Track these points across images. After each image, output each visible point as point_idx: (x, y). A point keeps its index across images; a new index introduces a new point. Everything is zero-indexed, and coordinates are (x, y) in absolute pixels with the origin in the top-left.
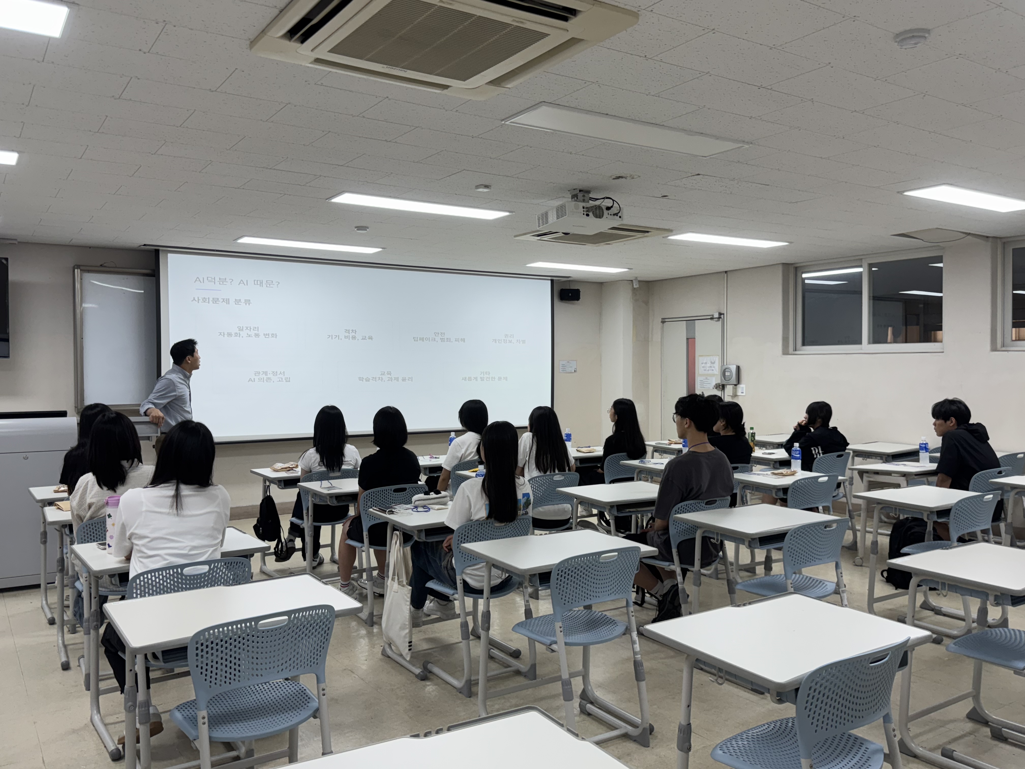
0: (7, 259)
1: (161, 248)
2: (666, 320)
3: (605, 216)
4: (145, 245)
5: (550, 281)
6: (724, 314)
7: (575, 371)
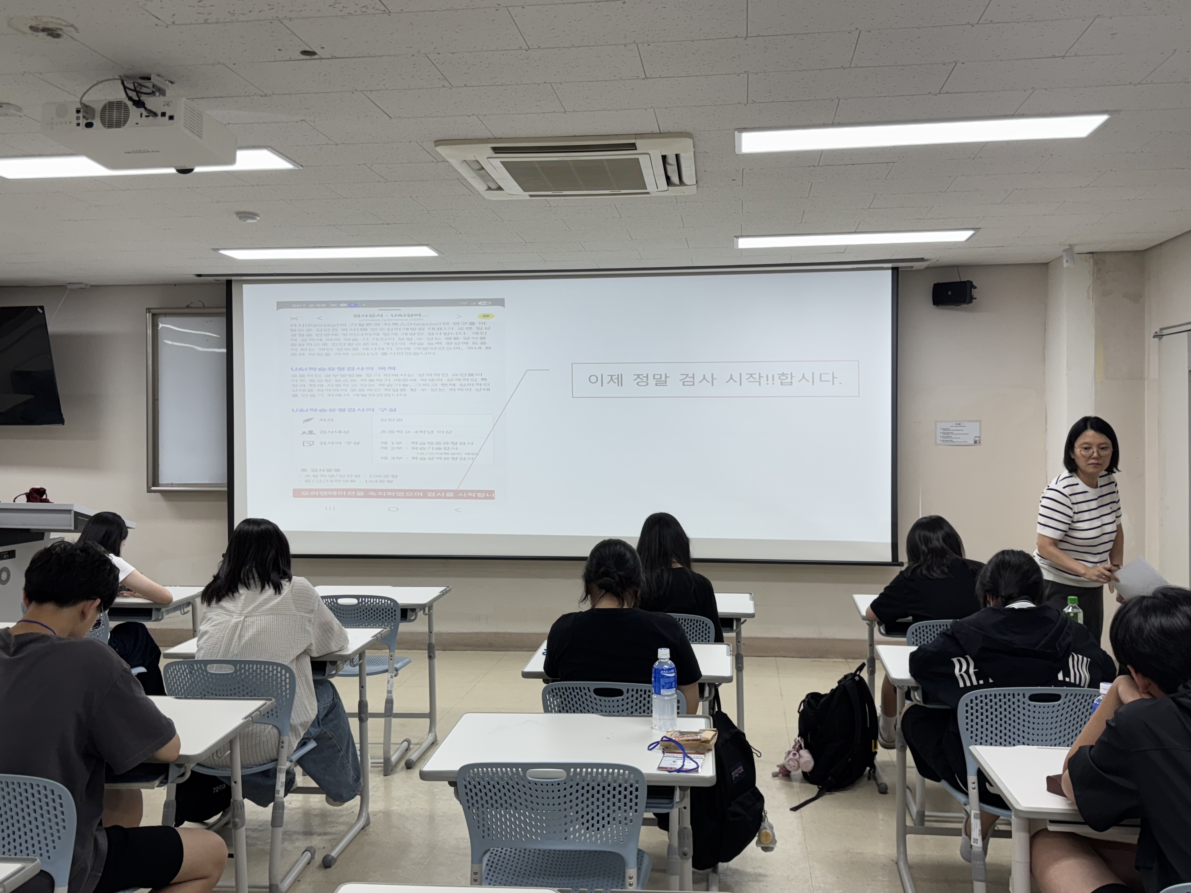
0: (42, 308)
1: (233, 278)
2: (1165, 332)
3: (131, 121)
4: (200, 275)
5: (890, 272)
7: (976, 442)
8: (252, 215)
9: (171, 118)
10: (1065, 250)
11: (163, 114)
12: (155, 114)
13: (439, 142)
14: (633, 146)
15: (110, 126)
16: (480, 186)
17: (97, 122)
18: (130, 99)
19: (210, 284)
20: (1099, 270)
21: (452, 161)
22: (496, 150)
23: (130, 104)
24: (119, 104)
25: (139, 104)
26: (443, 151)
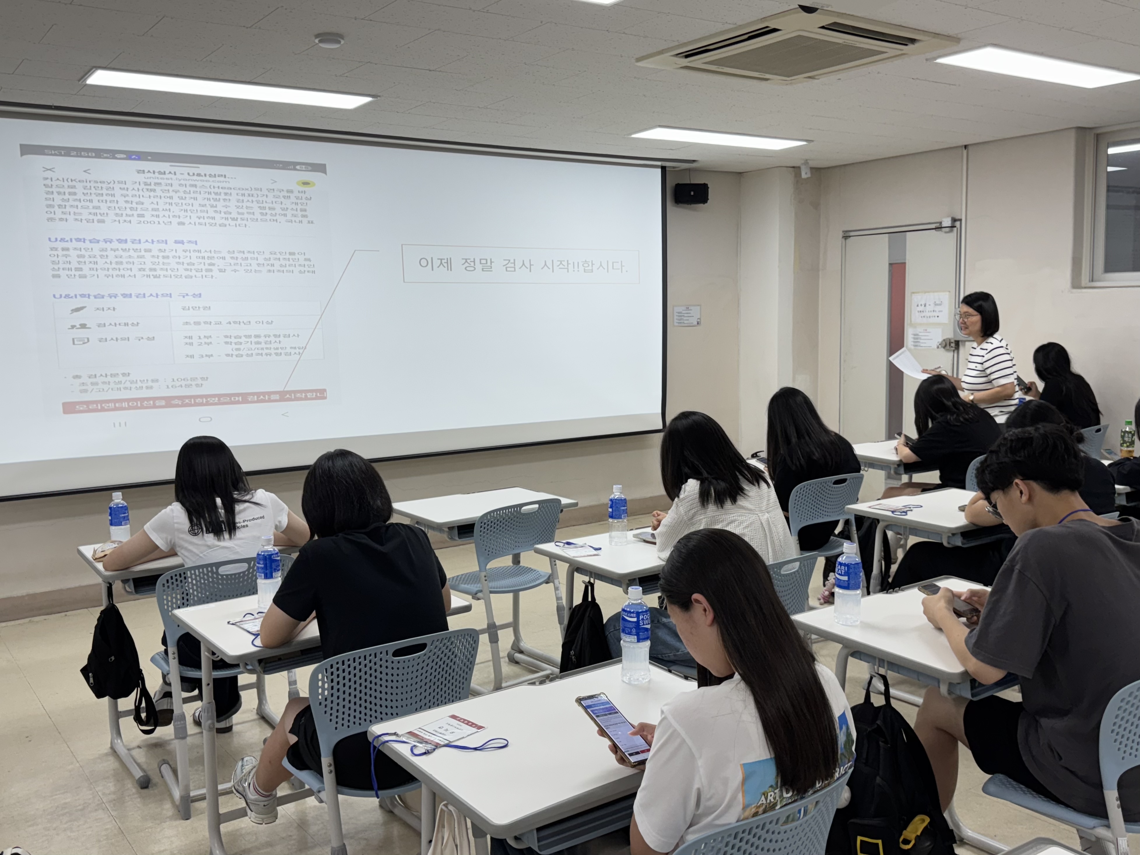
2: (852, 234)
5: (659, 171)
6: (960, 220)
7: (698, 323)
20: (797, 182)
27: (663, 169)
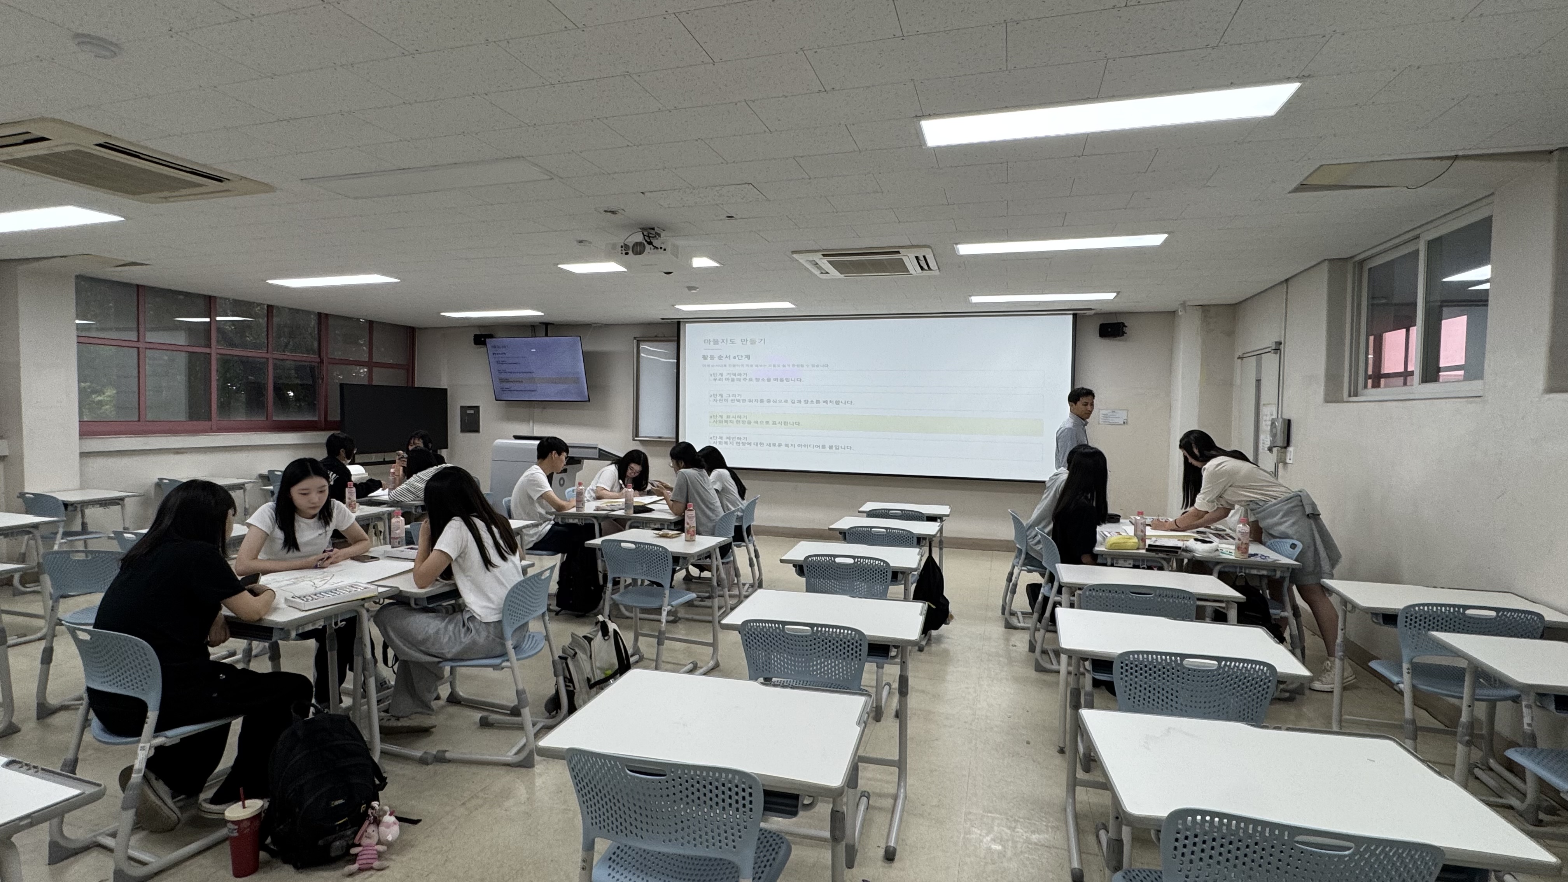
1: (681, 320)
2: (1245, 355)
3: (646, 251)
4: (664, 319)
5: (1071, 316)
6: (1282, 343)
7: (1124, 423)
8: (694, 288)
9: (665, 250)
10: (1181, 304)
11: (661, 248)
12: (657, 248)
13: (794, 252)
14: (898, 252)
15: (636, 254)
16: (817, 272)
17: (630, 252)
18: (646, 241)
19: (668, 323)
20: (1205, 316)
21: (800, 261)
22: (824, 255)
23: (646, 243)
24: (641, 244)
25: (650, 243)
26: (795, 256)
27: (1075, 315)
